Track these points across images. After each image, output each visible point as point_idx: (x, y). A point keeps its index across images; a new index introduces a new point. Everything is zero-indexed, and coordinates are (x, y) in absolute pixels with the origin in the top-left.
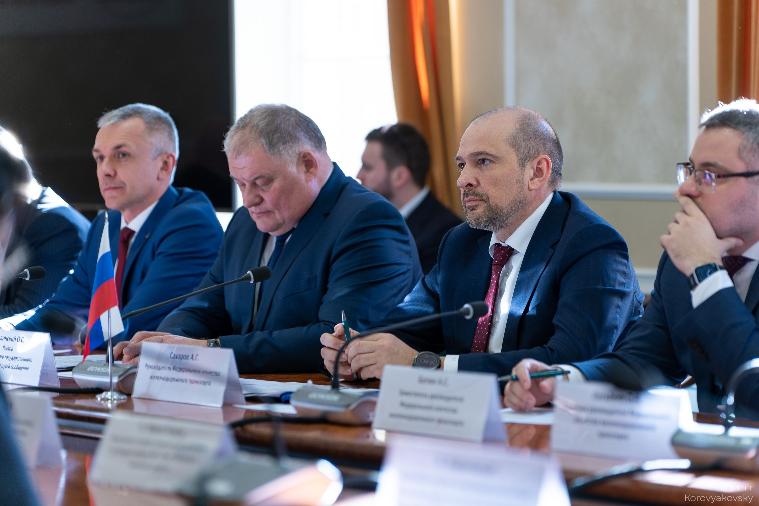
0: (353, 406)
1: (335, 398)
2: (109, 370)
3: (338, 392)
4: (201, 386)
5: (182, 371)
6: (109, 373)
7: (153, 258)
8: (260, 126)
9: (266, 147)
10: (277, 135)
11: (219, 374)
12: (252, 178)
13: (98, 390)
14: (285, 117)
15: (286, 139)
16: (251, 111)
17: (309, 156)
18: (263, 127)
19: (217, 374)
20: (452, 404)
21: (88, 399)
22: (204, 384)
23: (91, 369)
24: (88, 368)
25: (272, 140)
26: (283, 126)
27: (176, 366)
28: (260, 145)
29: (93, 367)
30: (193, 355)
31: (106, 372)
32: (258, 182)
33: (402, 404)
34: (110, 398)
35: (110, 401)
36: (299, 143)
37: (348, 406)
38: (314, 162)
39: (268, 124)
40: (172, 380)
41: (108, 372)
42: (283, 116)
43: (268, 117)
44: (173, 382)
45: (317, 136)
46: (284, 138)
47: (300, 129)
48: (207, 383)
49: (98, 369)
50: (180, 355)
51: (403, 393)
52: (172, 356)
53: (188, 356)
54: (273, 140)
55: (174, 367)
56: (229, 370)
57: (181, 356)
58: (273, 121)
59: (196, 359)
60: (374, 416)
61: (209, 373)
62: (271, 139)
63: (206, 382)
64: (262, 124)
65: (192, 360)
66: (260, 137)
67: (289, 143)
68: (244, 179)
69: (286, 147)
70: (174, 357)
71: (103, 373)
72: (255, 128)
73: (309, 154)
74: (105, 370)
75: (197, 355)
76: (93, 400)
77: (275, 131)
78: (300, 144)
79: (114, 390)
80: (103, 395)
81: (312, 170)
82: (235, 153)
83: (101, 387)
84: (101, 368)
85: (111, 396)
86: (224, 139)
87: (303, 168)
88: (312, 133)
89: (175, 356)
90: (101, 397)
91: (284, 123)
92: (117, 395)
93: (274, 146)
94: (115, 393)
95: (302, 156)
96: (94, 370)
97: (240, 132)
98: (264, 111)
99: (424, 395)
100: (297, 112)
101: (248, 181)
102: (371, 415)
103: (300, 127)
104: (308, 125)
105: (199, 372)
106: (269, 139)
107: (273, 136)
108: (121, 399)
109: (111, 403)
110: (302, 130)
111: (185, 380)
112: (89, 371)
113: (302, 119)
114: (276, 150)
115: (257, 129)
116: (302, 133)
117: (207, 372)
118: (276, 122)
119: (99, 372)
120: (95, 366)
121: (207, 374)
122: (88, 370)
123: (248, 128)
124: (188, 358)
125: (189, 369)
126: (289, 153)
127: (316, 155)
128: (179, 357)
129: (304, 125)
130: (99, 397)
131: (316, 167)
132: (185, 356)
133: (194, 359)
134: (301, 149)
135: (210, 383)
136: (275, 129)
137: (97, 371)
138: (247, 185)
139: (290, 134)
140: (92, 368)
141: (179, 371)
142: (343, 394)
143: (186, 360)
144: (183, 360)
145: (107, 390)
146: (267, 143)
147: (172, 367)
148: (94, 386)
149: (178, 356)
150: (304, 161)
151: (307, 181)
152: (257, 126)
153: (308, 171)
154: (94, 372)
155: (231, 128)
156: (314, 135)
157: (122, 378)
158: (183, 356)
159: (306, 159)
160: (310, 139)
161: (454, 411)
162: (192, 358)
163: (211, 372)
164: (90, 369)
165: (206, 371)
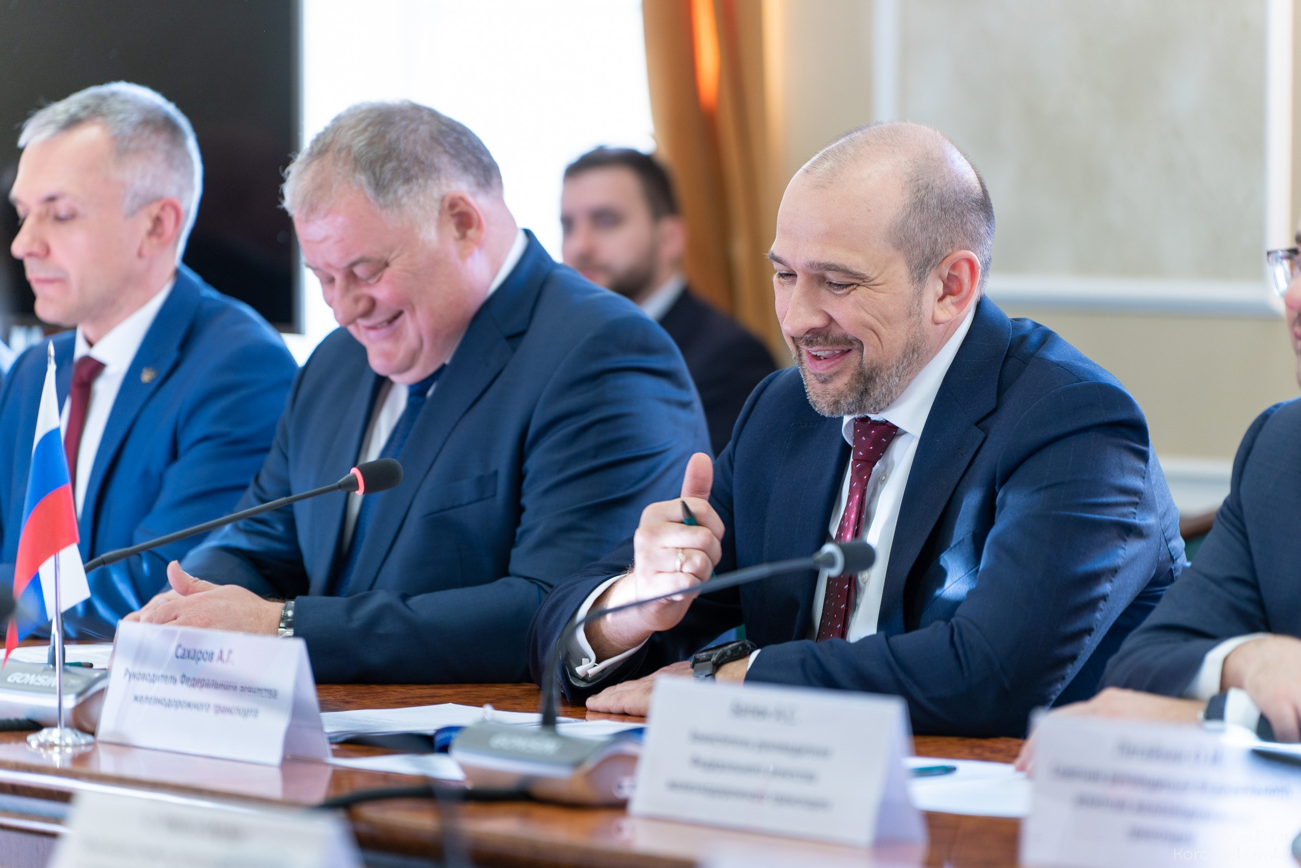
0: (589, 765)
1: (549, 746)
2: (55, 681)
3: (556, 735)
4: (237, 719)
5: (199, 685)
6: (55, 688)
7: (174, 455)
8: (355, 149)
9: (369, 192)
10: (390, 166)
11: (275, 695)
12: (345, 264)
13: (33, 726)
14: (407, 126)
15: (412, 172)
16: (338, 119)
17: (462, 204)
18: (360, 148)
19: (272, 694)
20: (804, 763)
21: (9, 742)
22: (245, 714)
23: (15, 677)
24: (8, 676)
25: (381, 174)
26: (402, 146)
27: (187, 675)
28: (355, 188)
29: (21, 675)
30: (221, 652)
31: (48, 685)
32: (359, 271)
33: (696, 762)
34: (57, 742)
35: (57, 749)
36: (439, 178)
37: (577, 764)
38: (475, 215)
39: (371, 143)
40: (178, 704)
41: (53, 685)
42: (404, 123)
43: (370, 129)
44: (180, 710)
45: (480, 161)
46: (407, 170)
47: (440, 149)
48: (249, 713)
49: (31, 679)
50: (195, 652)
51: (698, 737)
52: (180, 652)
53: (212, 654)
54: (383, 176)
55: (184, 676)
56: (297, 686)
57: (198, 652)
58: (381, 135)
59: (228, 660)
60: (633, 787)
61: (255, 692)
62: (378, 175)
63: (248, 711)
64: (359, 143)
65: (220, 662)
66: (354, 170)
67: (417, 179)
68: (329, 265)
69: (411, 189)
70: (184, 654)
71: (41, 686)
72: (343, 154)
73: (462, 199)
74: (46, 680)
75: (230, 652)
76: (21, 745)
77: (387, 158)
78: (443, 181)
79: (66, 726)
80: (44, 735)
81: (471, 233)
82: (304, 211)
83: (37, 717)
84: (37, 675)
85: (61, 738)
86: (283, 180)
87: (452, 230)
88: (469, 156)
89: (186, 654)
90: (39, 741)
91: (406, 137)
92: (74, 736)
93: (384, 188)
94: (68, 731)
95: (446, 205)
96: (22, 681)
97: (316, 163)
98: (362, 115)
99: (742, 743)
100: (434, 114)
101: (337, 270)
102: (626, 782)
103: (440, 144)
104: (459, 141)
105: (235, 688)
106: (374, 174)
107: (382, 166)
108: (81, 745)
109: (61, 753)
110: (446, 152)
111: (206, 706)
112: (10, 683)
113: (444, 128)
114: (391, 197)
115: (349, 153)
116: (445, 159)
117: (250, 688)
118: (388, 137)
119: (33, 685)
120: (24, 672)
121: (251, 693)
122: (9, 680)
123: (329, 156)
124: (212, 658)
125: (213, 681)
126: (418, 201)
127: (480, 203)
128: (194, 656)
129: (451, 139)
130: (34, 739)
131: (479, 226)
132: (207, 653)
133: (223, 661)
134: (445, 190)
135: (256, 713)
136: (386, 152)
137: (28, 684)
138: (339, 278)
139: (418, 161)
140: (18, 676)
141: (193, 686)
142: (565, 739)
143: (208, 663)
144: (202, 662)
145: (52, 725)
146: (369, 183)
147: (178, 678)
148: (22, 716)
149: (192, 654)
150: (453, 216)
151: (463, 257)
152: (349, 148)
153: (463, 236)
154: (23, 684)
155: (296, 157)
156: (474, 160)
157: (81, 699)
158: (201, 652)
159: (457, 210)
160: (466, 168)
161: (809, 777)
162: (221, 658)
163: (260, 690)
164: (12, 678)
165: (247, 686)
